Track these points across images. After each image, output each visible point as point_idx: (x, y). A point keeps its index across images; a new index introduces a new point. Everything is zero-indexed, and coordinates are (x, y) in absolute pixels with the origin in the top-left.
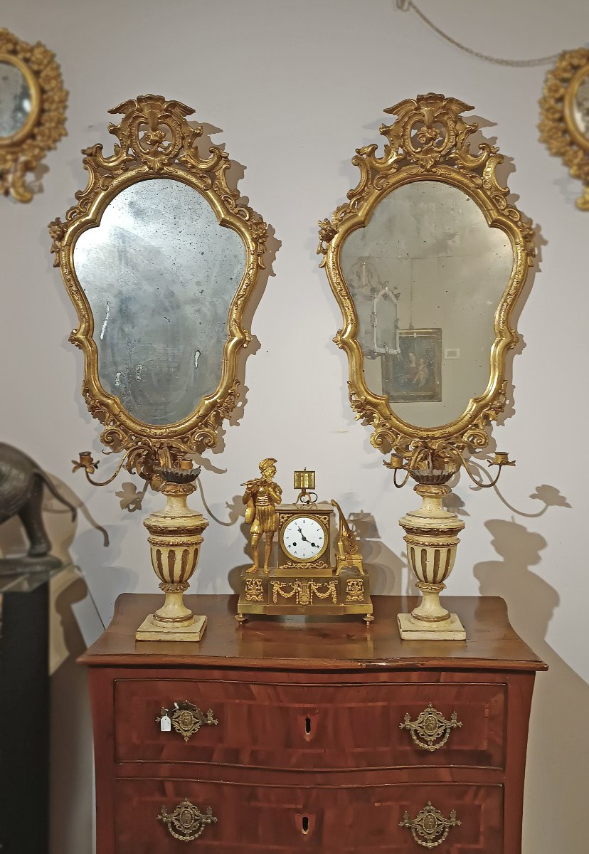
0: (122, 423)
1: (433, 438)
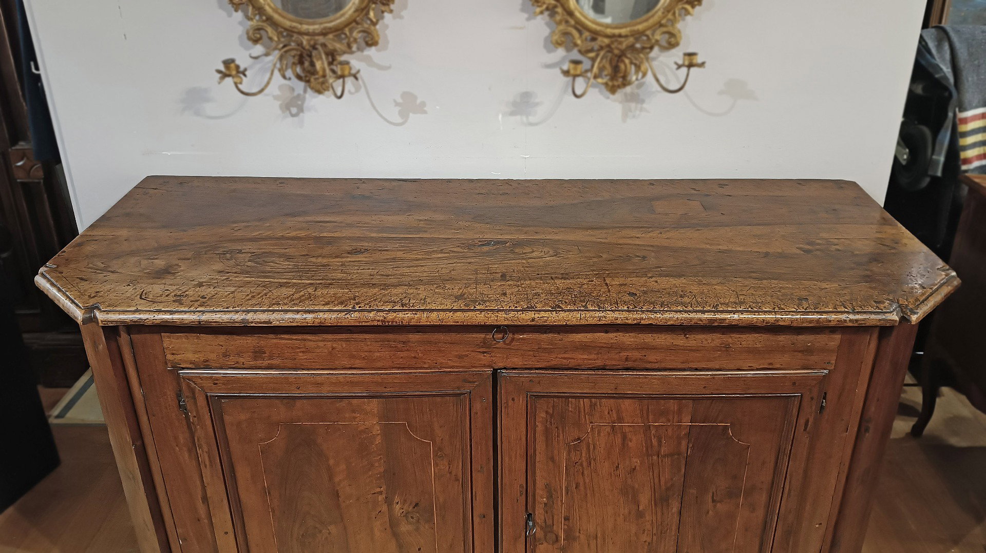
0: (270, 20)
1: (620, 36)
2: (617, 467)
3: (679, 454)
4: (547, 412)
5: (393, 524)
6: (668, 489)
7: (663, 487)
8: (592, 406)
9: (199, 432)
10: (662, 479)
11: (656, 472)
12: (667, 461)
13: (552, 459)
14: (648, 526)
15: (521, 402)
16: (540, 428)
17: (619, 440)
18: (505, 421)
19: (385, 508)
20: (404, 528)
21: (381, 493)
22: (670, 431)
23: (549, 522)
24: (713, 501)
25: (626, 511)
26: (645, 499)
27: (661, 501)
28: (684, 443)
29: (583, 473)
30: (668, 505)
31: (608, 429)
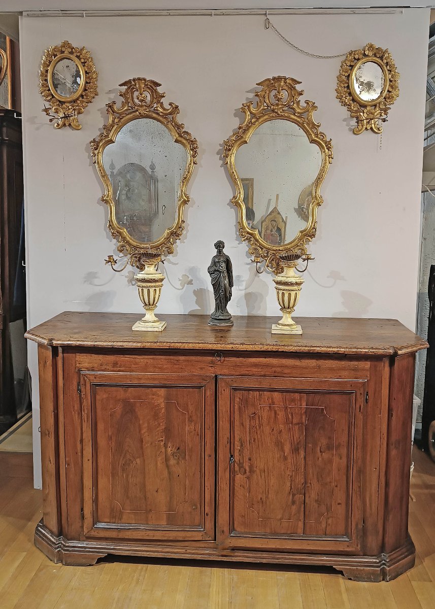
2: (273, 430)
3: (302, 424)
4: (239, 398)
5: (167, 460)
6: (298, 444)
7: (296, 443)
8: (260, 395)
9: (85, 403)
10: (295, 437)
11: (292, 433)
12: (297, 427)
13: (242, 424)
14: (290, 466)
15: (227, 391)
16: (236, 407)
17: (273, 415)
18: (221, 402)
19: (163, 450)
20: (172, 462)
21: (162, 440)
22: (297, 410)
23: (241, 461)
24: (321, 452)
25: (279, 455)
26: (287, 448)
27: (295, 450)
28: (304, 417)
29: (257, 433)
30: (299, 453)
31: (268, 408)
